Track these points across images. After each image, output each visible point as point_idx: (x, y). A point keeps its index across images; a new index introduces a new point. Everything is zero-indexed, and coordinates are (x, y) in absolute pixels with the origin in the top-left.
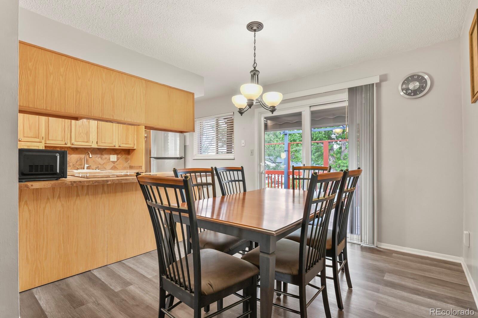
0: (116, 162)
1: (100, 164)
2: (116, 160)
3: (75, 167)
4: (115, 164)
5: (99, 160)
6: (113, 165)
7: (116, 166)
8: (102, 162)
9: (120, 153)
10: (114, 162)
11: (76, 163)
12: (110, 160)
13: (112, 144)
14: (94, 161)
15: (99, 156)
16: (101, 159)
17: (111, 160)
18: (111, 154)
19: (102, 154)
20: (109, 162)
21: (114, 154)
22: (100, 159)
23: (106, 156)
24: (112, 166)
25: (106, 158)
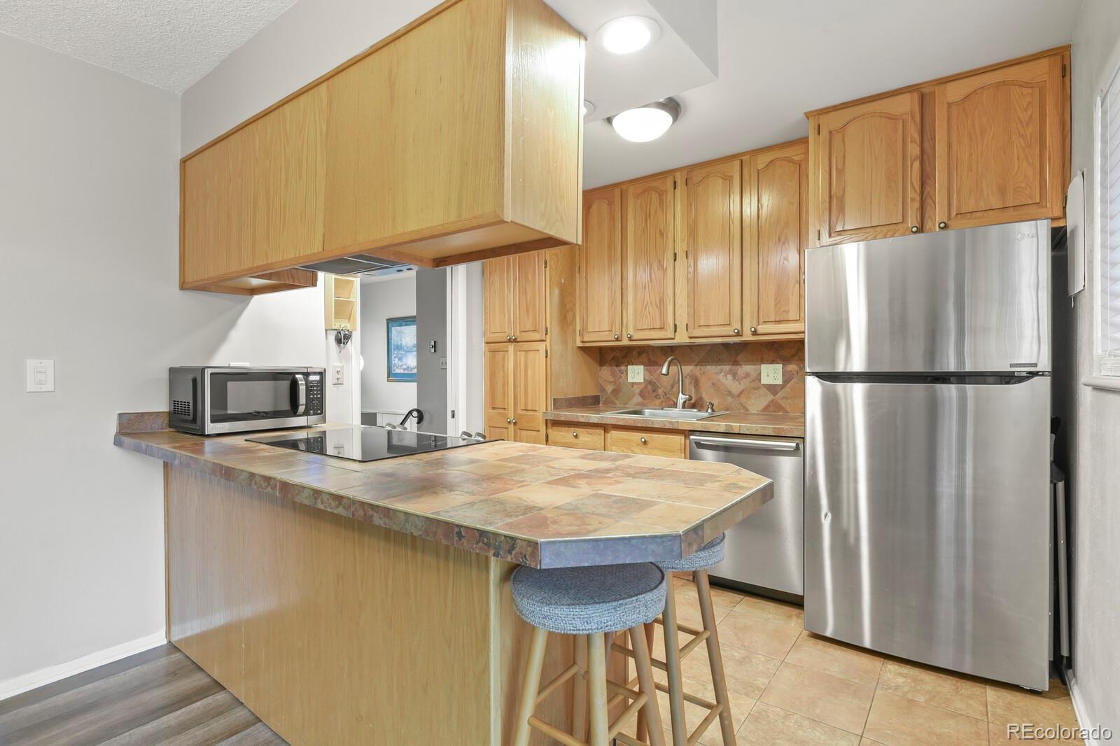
0: (782, 387)
1: (730, 393)
2: (779, 382)
3: (669, 399)
4: (779, 395)
5: (728, 381)
6: (771, 397)
7: (783, 405)
8: (735, 387)
9: (793, 356)
10: (772, 389)
11: (670, 390)
12: (760, 381)
13: (728, 328)
14: (713, 384)
15: (727, 368)
16: (734, 378)
17: (765, 381)
18: (763, 361)
19: (736, 363)
20: (757, 388)
21: (773, 362)
22: (729, 377)
23: (747, 368)
24: (765, 403)
25: (747, 375)
